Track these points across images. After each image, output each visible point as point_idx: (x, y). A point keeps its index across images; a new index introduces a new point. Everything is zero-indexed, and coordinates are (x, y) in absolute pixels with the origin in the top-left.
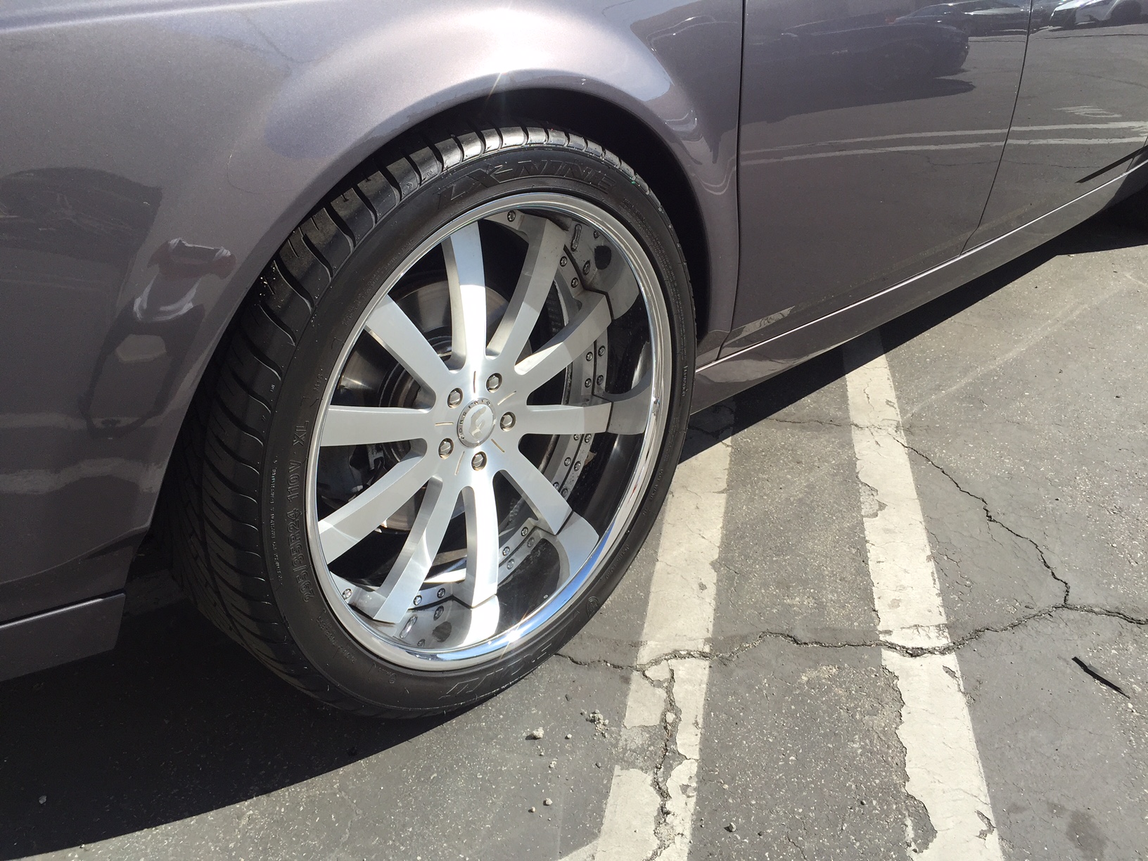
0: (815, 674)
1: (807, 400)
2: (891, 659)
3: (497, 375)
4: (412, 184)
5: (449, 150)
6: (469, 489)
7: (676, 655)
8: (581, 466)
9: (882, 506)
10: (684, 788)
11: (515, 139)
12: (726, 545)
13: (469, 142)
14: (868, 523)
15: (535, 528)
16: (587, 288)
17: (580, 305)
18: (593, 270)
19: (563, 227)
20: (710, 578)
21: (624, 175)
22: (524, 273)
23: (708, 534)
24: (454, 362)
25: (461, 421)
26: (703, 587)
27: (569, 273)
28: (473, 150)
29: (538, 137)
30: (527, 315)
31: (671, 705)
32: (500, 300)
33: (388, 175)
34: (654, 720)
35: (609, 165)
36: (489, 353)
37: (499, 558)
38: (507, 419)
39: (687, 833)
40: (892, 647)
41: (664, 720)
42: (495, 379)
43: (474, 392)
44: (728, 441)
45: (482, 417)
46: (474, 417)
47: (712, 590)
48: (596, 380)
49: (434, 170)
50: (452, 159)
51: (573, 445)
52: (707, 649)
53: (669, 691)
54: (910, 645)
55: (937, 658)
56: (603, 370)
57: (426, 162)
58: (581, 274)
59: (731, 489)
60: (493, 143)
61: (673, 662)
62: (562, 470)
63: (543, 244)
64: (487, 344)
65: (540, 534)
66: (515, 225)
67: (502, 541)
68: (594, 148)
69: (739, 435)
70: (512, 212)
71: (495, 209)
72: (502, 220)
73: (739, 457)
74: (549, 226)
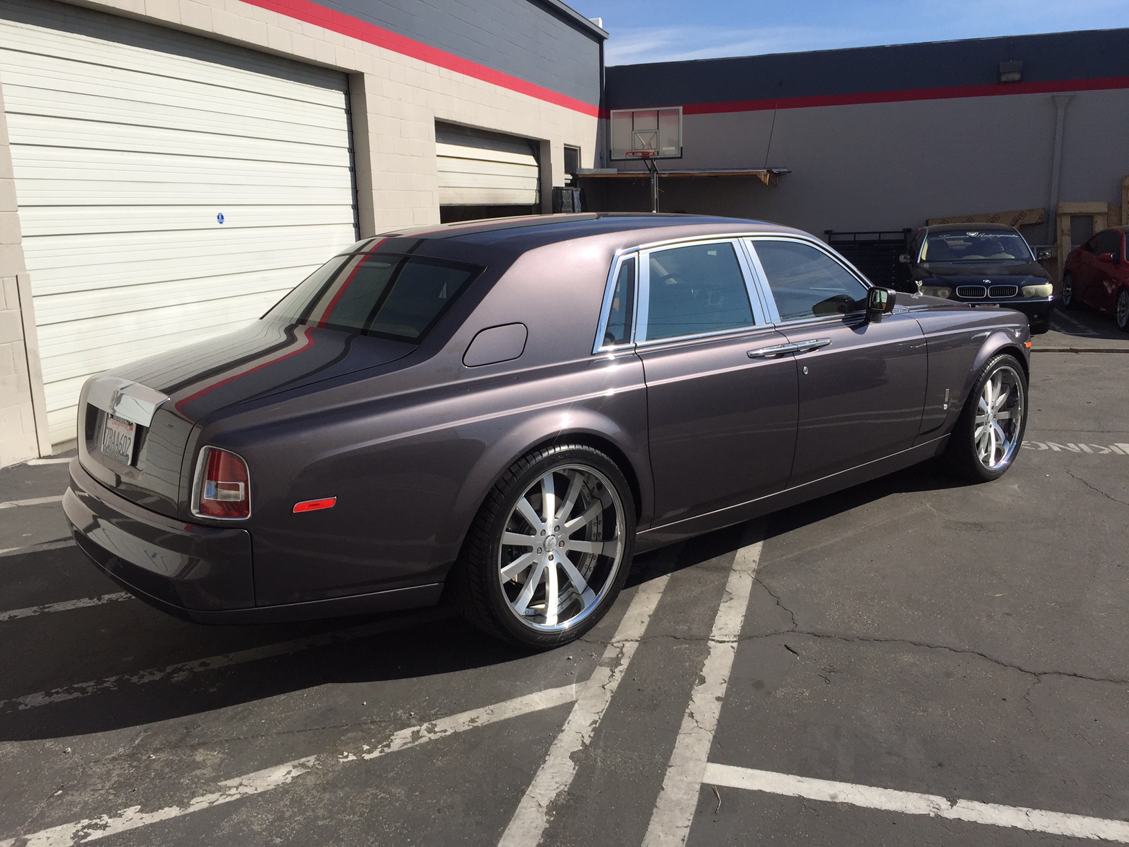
0: (680, 647)
1: (714, 560)
2: (711, 643)
3: (558, 526)
4: (533, 462)
5: (545, 452)
6: (547, 568)
7: (626, 640)
8: (592, 569)
9: (731, 599)
10: (621, 671)
11: (564, 448)
12: (657, 610)
13: (550, 449)
14: (722, 604)
15: (573, 592)
16: (593, 497)
17: (590, 503)
18: (596, 491)
19: (583, 475)
20: (647, 620)
21: (602, 457)
22: (569, 490)
23: (649, 607)
24: (544, 520)
25: (545, 541)
26: (643, 622)
27: (586, 492)
28: (552, 452)
29: (572, 447)
30: (569, 505)
31: (622, 652)
32: (560, 500)
33: (526, 459)
34: (614, 656)
35: (597, 455)
36: (555, 518)
37: (557, 603)
38: (562, 543)
39: (619, 680)
40: (713, 640)
41: (618, 655)
42: (557, 528)
43: (550, 532)
44: (669, 575)
45: (552, 541)
46: (550, 541)
47: (646, 623)
48: (598, 534)
49: (540, 457)
50: (545, 455)
51: (588, 560)
52: (639, 639)
53: (621, 649)
54: (720, 640)
55: (730, 644)
56: (601, 530)
57: (538, 455)
58: (591, 492)
59: (665, 593)
60: (558, 449)
61: (625, 642)
62: (584, 570)
63: (575, 481)
64: (555, 514)
65: (574, 596)
66: (566, 474)
67: (559, 596)
68: (592, 449)
69: (675, 573)
70: (565, 470)
71: (557, 469)
72: (561, 472)
73: (671, 581)
74: (578, 475)
